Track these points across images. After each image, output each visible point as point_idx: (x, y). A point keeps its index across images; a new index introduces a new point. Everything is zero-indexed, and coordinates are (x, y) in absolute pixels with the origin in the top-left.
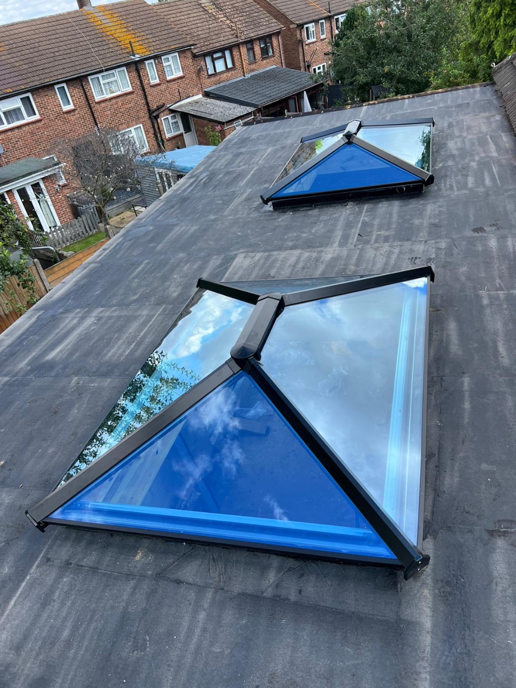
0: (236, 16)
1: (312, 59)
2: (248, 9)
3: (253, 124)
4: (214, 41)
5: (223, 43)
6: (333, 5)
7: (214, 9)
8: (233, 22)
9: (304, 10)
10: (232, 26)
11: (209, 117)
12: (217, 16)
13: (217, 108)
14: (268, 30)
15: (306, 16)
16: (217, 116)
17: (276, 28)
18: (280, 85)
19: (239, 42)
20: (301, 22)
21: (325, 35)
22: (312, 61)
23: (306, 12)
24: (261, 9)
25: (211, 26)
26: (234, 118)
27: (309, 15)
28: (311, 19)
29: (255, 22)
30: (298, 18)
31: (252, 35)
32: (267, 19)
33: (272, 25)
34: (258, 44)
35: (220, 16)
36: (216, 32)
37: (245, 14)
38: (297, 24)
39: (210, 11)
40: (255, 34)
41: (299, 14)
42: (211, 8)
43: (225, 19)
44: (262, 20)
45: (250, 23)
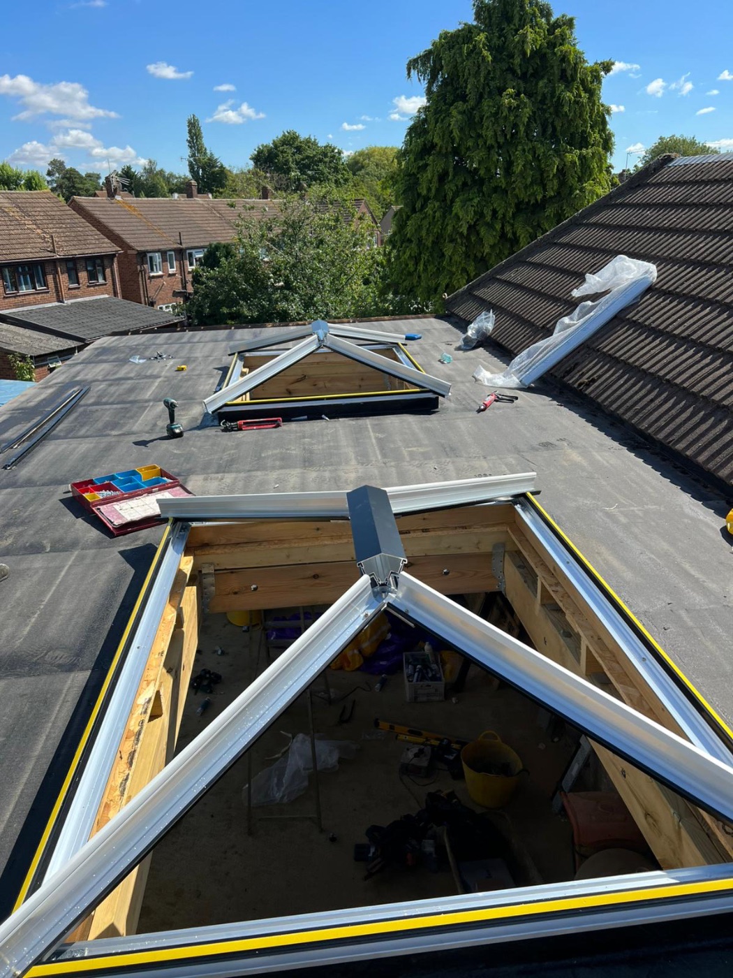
0: (50, 226)
1: (157, 295)
2: (69, 221)
3: (128, 335)
4: (18, 251)
5: (31, 255)
6: (185, 237)
7: (18, 212)
8: (46, 233)
9: (147, 236)
10: (45, 238)
11: (6, 348)
12: (23, 222)
13: (19, 338)
14: (98, 250)
15: (150, 243)
16: (20, 348)
17: (110, 250)
18: (117, 318)
19: (55, 257)
20: (143, 249)
21: (175, 269)
22: (158, 297)
23: (150, 239)
24: (88, 224)
25: (12, 232)
26: (46, 352)
27: (153, 243)
28: (156, 248)
29: (80, 238)
30: (138, 244)
31: (75, 252)
32: (96, 237)
33: (105, 245)
34: (84, 265)
35: (26, 222)
36: (22, 241)
37: (64, 226)
38: (137, 250)
39: (11, 214)
40: (80, 252)
41: (141, 240)
42: (13, 210)
43: (34, 227)
44: (90, 237)
45: (71, 238)
